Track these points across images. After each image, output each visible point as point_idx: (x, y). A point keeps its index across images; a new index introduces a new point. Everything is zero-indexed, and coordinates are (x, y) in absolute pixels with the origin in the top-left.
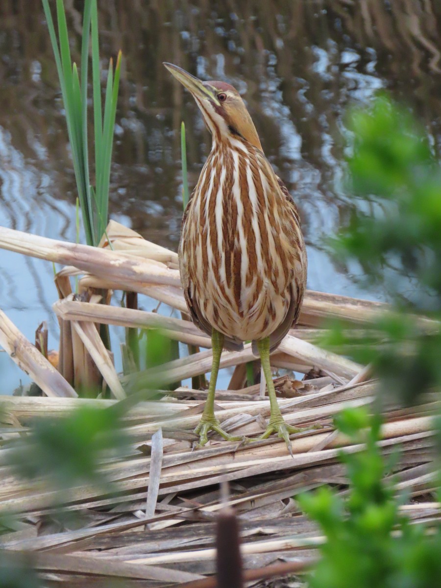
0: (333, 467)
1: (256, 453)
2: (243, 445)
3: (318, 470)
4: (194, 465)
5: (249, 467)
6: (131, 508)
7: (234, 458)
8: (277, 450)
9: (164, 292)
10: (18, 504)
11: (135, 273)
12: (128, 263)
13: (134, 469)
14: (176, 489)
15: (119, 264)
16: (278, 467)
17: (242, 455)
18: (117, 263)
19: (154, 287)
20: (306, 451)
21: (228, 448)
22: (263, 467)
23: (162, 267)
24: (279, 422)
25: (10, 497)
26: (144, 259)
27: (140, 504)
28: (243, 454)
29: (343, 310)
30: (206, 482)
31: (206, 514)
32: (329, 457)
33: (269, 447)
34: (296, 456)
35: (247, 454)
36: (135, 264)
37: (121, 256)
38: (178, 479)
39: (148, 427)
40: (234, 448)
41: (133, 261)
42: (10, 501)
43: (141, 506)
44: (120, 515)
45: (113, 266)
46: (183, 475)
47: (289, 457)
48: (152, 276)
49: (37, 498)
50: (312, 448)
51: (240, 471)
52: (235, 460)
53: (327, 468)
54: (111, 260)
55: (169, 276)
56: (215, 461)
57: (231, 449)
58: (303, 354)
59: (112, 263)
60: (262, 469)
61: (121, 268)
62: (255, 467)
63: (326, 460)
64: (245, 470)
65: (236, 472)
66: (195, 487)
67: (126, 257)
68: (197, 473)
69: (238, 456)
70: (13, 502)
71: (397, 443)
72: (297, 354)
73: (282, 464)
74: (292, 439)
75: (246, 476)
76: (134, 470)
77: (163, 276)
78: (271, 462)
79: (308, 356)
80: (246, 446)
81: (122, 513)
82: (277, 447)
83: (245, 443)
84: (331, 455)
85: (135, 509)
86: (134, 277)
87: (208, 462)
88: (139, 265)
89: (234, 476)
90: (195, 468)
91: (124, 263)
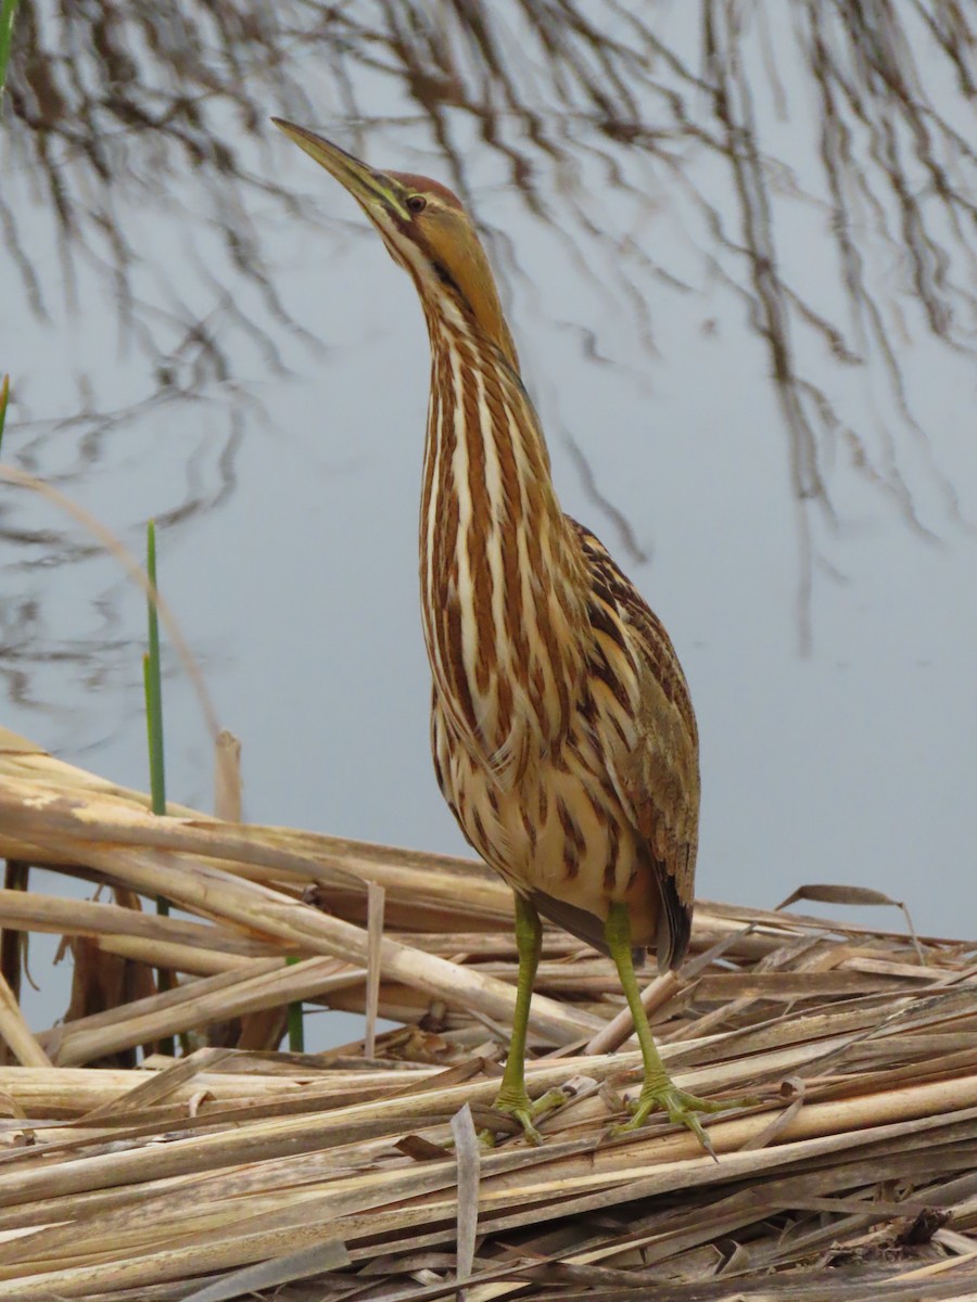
0: (807, 1177)
1: (635, 1154)
2: (607, 1137)
3: (778, 1185)
4: (516, 1179)
5: (633, 1180)
6: (406, 1266)
7: (593, 1165)
8: (676, 1146)
9: (137, 861)
10: (180, 1261)
11: (78, 823)
12: (60, 802)
13: (400, 1187)
14: (494, 1227)
15: (43, 805)
16: (692, 1179)
17: (609, 1159)
18: (38, 804)
19: (117, 850)
20: (734, 1148)
21: (580, 1145)
22: (664, 1179)
23: (138, 809)
24: (665, 1088)
25: (157, 1246)
26: (95, 794)
27: (424, 1257)
28: (610, 1156)
29: (483, 894)
30: (552, 1212)
31: (576, 1271)
32: (790, 1160)
33: (659, 1142)
34: (722, 1158)
35: (617, 1157)
36: (78, 805)
37: (43, 788)
38: (495, 1208)
39: (376, 1110)
40: (593, 1143)
41: (73, 799)
42: (162, 1255)
43: (426, 1260)
44: (384, 1280)
45: (30, 810)
46: (505, 1199)
47: (709, 1160)
48: (116, 827)
49: (216, 1249)
50: (748, 1141)
51: (617, 1189)
52: (596, 1167)
53: (794, 1179)
54: (25, 797)
55: (153, 827)
56: (556, 1170)
57: (587, 1145)
58: (434, 981)
59: (28, 802)
60: (662, 1183)
61: (47, 812)
62: (644, 1180)
63: (787, 1164)
64: (629, 1187)
65: (610, 1191)
66: (531, 1222)
67: (55, 791)
68: (531, 1195)
69: (600, 1160)
70: (169, 1255)
71: (920, 1129)
72: (421, 983)
73: (699, 1174)
74: (705, 1126)
75: (630, 1197)
76: (400, 1190)
77: (142, 828)
78: (677, 1170)
79: (446, 985)
80: (616, 1140)
81: (388, 1275)
82: (675, 1141)
83: (612, 1134)
84: (795, 1154)
85: (415, 1268)
86: (76, 832)
87: (543, 1172)
88: (86, 806)
89: (608, 1198)
90: (517, 1185)
91: (52, 802)
